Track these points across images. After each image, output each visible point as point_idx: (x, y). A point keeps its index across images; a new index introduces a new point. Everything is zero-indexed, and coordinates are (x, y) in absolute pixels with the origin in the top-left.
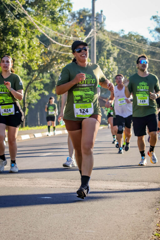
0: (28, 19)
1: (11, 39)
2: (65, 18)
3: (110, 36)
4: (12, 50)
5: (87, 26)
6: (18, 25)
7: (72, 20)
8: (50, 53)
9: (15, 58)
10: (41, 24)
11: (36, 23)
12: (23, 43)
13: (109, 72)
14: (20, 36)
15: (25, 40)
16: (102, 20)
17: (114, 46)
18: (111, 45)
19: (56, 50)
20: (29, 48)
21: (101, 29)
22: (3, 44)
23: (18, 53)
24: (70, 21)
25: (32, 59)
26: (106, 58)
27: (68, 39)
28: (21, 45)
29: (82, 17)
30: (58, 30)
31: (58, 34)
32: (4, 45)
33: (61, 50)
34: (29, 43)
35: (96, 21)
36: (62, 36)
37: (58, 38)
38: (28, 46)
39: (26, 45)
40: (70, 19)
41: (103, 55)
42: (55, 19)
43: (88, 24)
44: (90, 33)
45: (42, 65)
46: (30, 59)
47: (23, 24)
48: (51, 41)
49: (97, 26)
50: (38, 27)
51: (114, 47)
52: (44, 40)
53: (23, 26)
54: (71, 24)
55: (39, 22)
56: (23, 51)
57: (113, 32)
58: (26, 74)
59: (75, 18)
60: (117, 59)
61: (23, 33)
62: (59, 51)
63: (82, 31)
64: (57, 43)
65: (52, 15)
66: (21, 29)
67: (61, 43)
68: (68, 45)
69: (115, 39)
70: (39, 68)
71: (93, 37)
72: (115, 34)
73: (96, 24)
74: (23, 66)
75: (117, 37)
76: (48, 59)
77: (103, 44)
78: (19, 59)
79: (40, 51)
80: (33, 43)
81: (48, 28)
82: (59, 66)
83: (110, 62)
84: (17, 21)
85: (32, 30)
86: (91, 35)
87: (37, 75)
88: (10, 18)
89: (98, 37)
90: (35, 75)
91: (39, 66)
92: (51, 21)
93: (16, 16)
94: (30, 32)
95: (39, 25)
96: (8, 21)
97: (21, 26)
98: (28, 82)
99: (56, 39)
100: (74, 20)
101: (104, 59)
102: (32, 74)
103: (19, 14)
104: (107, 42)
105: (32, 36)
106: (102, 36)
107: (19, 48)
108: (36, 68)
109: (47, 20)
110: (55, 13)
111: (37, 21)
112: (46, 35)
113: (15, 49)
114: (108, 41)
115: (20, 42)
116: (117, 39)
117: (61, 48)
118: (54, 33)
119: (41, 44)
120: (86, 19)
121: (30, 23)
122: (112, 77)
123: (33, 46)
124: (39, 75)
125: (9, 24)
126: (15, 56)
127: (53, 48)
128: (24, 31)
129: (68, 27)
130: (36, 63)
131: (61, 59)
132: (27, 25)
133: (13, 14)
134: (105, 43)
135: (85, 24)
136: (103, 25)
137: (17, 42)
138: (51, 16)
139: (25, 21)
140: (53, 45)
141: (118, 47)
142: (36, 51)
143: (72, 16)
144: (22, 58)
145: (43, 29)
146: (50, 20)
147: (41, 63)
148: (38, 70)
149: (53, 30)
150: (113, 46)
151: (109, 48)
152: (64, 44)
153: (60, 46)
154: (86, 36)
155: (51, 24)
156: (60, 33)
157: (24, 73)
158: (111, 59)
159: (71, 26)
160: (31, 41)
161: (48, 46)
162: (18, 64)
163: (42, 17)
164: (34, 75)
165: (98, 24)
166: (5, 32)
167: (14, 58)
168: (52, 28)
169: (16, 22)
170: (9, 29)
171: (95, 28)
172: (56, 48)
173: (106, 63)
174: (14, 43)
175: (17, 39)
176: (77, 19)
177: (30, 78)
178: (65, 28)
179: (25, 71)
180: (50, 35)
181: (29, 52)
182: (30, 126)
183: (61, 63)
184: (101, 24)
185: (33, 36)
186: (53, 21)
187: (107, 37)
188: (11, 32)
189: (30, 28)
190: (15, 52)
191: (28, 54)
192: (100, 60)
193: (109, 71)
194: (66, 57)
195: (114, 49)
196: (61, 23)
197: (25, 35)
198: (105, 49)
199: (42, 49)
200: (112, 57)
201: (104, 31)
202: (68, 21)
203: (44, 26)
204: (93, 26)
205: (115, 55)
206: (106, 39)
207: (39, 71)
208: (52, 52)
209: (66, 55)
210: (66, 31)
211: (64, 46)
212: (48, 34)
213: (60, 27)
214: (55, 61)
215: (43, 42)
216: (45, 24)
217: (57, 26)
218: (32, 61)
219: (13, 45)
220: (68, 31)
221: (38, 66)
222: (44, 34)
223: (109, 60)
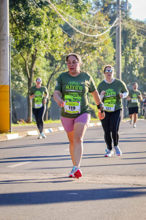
0: (51, 8)
1: (33, 29)
2: (89, 6)
3: (135, 25)
4: (34, 40)
5: (112, 15)
6: (41, 14)
7: (96, 8)
8: (73, 42)
9: (38, 49)
10: (64, 13)
11: (59, 11)
12: (45, 32)
13: (135, 63)
14: (42, 25)
15: (48, 30)
16: (128, 8)
17: (140, 35)
18: (137, 34)
19: (80, 39)
20: (51, 38)
21: (126, 18)
22: (24, 34)
23: (41, 43)
24: (94, 9)
25: (55, 49)
26: (131, 48)
27: (92, 28)
28: (43, 35)
29: (106, 6)
30: (82, 19)
31: (82, 23)
32: (26, 35)
33: (85, 40)
34: (52, 32)
35: (121, 9)
36: (85, 25)
37: (82, 28)
38: (51, 36)
39: (49, 35)
40: (94, 7)
41: (129, 45)
42: (78, 7)
43: (113, 12)
44: (115, 22)
45: (65, 56)
46: (53, 49)
47: (46, 13)
48: (74, 30)
49: (123, 15)
50: (61, 16)
51: (140, 37)
52: (68, 30)
53: (45, 15)
54: (95, 13)
55: (62, 11)
56: (46, 41)
57: (139, 21)
58: (48, 64)
59: (99, 7)
60: (143, 49)
61: (46, 22)
62: (83, 41)
63: (106, 20)
64: (81, 32)
65: (76, 4)
66: (44, 18)
67: (85, 32)
68: (93, 35)
69: (141, 28)
70: (63, 58)
71: (119, 26)
72: (141, 23)
73: (121, 12)
74: (46, 57)
75: (143, 26)
76: (72, 50)
77: (128, 33)
78: (41, 49)
79: (64, 41)
80: (56, 33)
81: (71, 17)
82: (83, 56)
83: (136, 52)
84: (39, 9)
85: (55, 19)
86: (115, 24)
87: (60, 66)
88: (32, 7)
89: (123, 26)
90: (59, 65)
91: (63, 57)
92: (75, 10)
93: (38, 4)
94: (53, 21)
95: (62, 14)
96: (30, 9)
97: (43, 15)
98: (51, 73)
99: (80, 28)
100: (99, 8)
101: (130, 48)
102: (54, 65)
103: (41, 2)
104: (132, 31)
105: (54, 25)
106: (127, 25)
107: (41, 38)
108: (60, 59)
109: (70, 8)
110: (79, 2)
111: (60, 9)
112: (69, 24)
113: (37, 39)
114: (134, 30)
115: (42, 31)
116: (143, 28)
117: (85, 37)
118: (78, 23)
119: (64, 33)
120: (110, 7)
121: (53, 11)
122: (138, 67)
123: (56, 36)
124: (62, 66)
125: (31, 13)
126: (37, 46)
127: (77, 38)
128: (47, 20)
129: (92, 16)
130: (60, 53)
131: (85, 49)
132: (50, 14)
133: (36, 2)
134: (130, 33)
135: (109, 13)
136: (128, 13)
137: (39, 31)
138: (74, 4)
139: (47, 10)
140: (77, 34)
141: (144, 36)
142: (59, 41)
143: (96, 4)
144: (45, 48)
145: (67, 18)
146: (74, 8)
147: (64, 53)
148: (62, 60)
149: (77, 19)
150: (138, 35)
151: (135, 37)
152: (88, 33)
153: (84, 35)
154: (111, 25)
155: (75, 13)
156: (84, 22)
157: (46, 63)
158: (137, 49)
159: (95, 15)
160: (54, 31)
161: (72, 36)
162: (41, 55)
163: (65, 6)
164: (57, 66)
165: (124, 13)
166: (27, 22)
167: (36, 49)
168: (76, 17)
169: (38, 11)
170: (31, 18)
171: (120, 17)
172: (79, 38)
173: (132, 54)
174: (36, 32)
175: (39, 28)
176: (101, 8)
177: (53, 69)
178: (89, 16)
179: (48, 62)
180: (73, 24)
181: (52, 42)
182: (53, 120)
183: (85, 53)
184: (126, 12)
185: (56, 25)
186: (77, 10)
187: (132, 26)
188: (33, 21)
189: (53, 17)
190: (37, 42)
191: (51, 44)
192: (125, 50)
193: (135, 61)
194: (91, 47)
195: (140, 39)
196: (85, 12)
197: (48, 25)
198: (131, 39)
199: (65, 39)
200: (138, 47)
201: (130, 19)
202: (92, 9)
203: (68, 14)
204: (118, 15)
205: (141, 44)
206: (132, 28)
207: (62, 62)
208: (76, 42)
209: (90, 45)
210: (90, 20)
211: (88, 35)
212: (71, 24)
213: (84, 15)
214: (78, 51)
215: (66, 31)
216: (69, 13)
217: (81, 15)
218: (55, 51)
219: (35, 35)
220: (92, 20)
221: (61, 57)
222: (68, 23)
223: (134, 50)
